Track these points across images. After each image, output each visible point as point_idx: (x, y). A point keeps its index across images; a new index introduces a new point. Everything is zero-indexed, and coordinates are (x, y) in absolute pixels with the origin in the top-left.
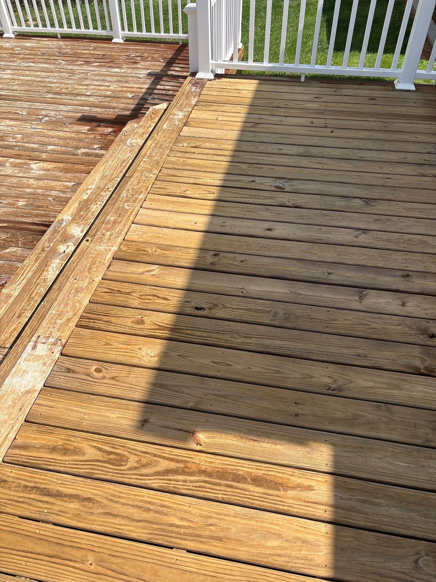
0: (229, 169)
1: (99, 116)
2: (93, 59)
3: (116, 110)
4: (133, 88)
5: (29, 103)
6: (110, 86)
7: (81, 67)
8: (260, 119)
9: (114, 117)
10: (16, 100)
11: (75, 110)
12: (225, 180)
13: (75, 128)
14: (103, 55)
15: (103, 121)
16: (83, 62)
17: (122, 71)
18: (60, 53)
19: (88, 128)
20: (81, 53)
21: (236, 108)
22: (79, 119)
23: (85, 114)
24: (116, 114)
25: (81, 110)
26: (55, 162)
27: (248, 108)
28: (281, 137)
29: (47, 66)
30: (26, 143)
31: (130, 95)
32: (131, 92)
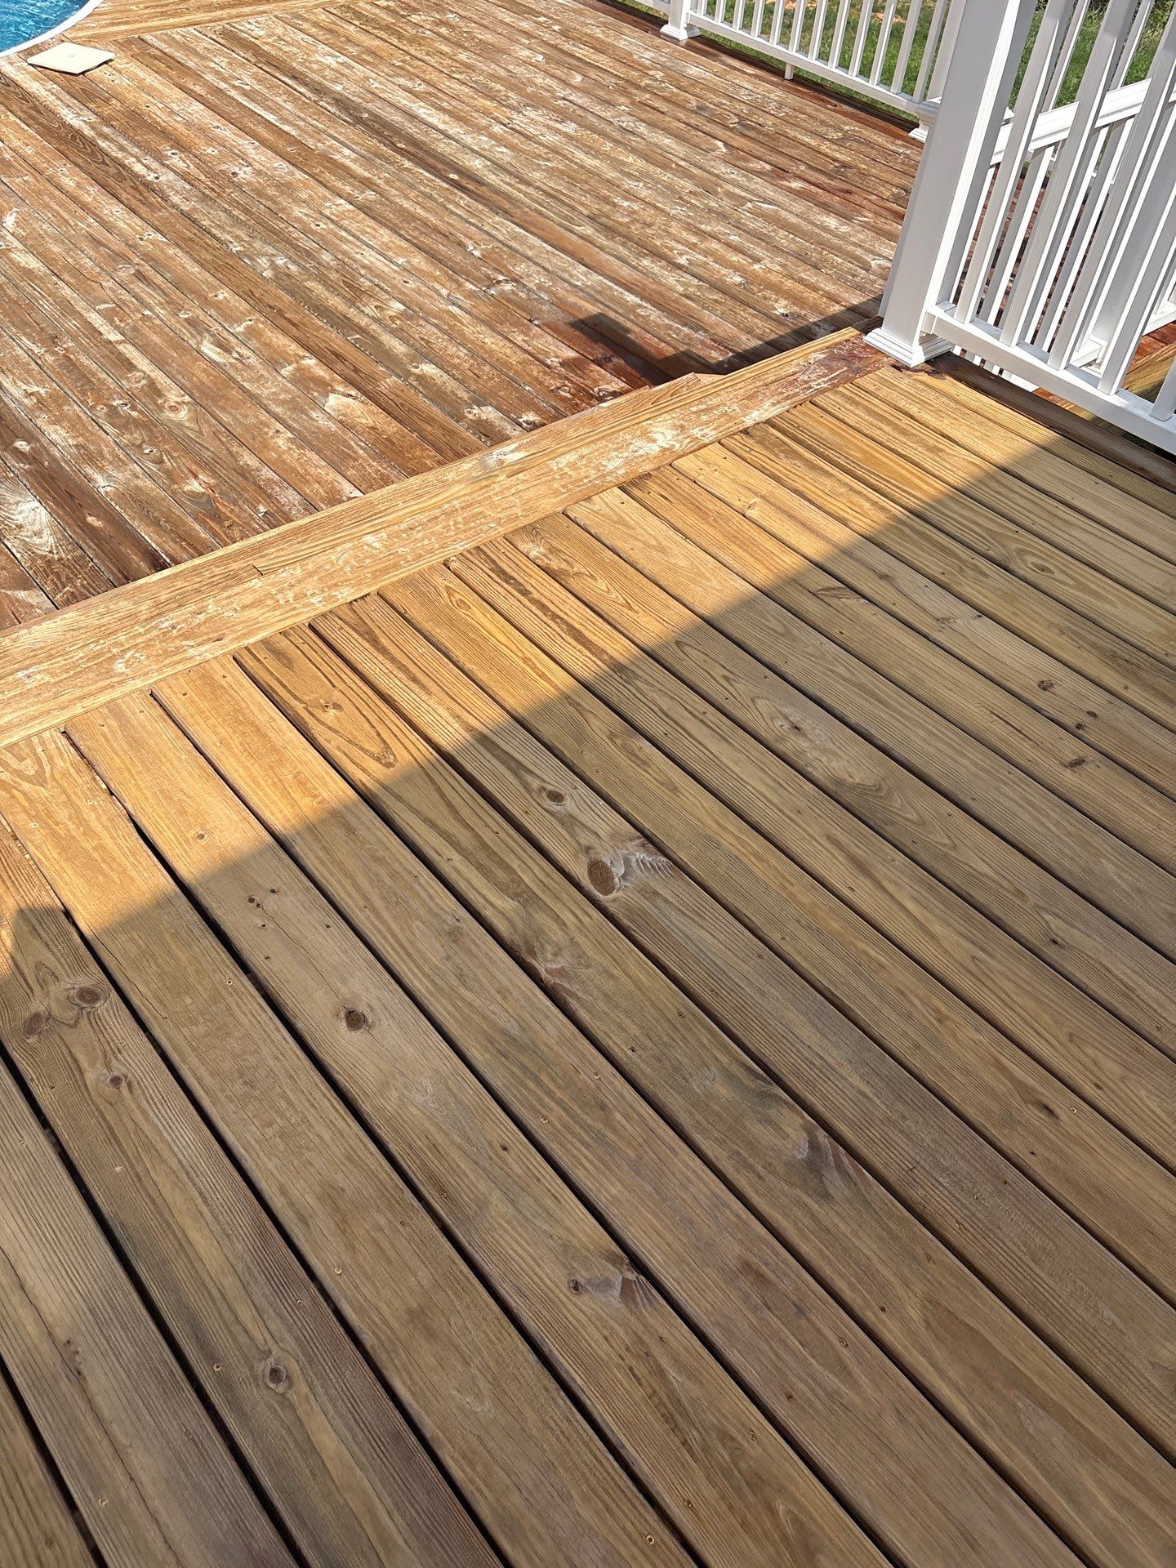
0: (545, 708)
1: (636, 334)
2: (803, 168)
3: (700, 335)
4: (815, 289)
5: (518, 229)
6: (757, 260)
7: (750, 180)
8: (884, 577)
9: (670, 351)
10: (497, 209)
11: (599, 292)
12: (483, 740)
13: (542, 341)
14: (845, 165)
15: (629, 351)
16: (768, 167)
17: (844, 229)
18: (742, 120)
19: (571, 354)
20: (794, 139)
21: (856, 498)
22: (582, 321)
23: (612, 315)
24: (683, 348)
25: (613, 299)
26: (389, 414)
27: (895, 518)
28: (861, 687)
29: (674, 146)
30: (392, 332)
31: (781, 307)
32: (796, 299)
